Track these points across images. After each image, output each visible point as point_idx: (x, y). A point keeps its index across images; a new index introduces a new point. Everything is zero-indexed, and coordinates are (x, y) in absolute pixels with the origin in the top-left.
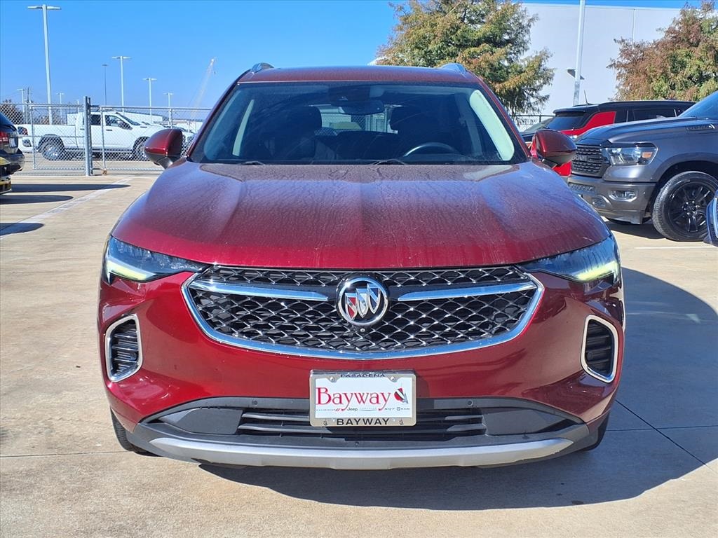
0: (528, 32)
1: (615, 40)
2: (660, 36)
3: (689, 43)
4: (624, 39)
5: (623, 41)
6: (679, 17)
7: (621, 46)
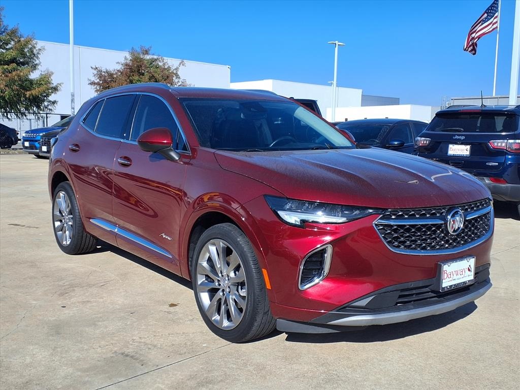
0: (38, 58)
1: (92, 67)
2: (119, 67)
3: (140, 73)
4: (97, 67)
5: (96, 68)
6: (129, 57)
7: (95, 72)
